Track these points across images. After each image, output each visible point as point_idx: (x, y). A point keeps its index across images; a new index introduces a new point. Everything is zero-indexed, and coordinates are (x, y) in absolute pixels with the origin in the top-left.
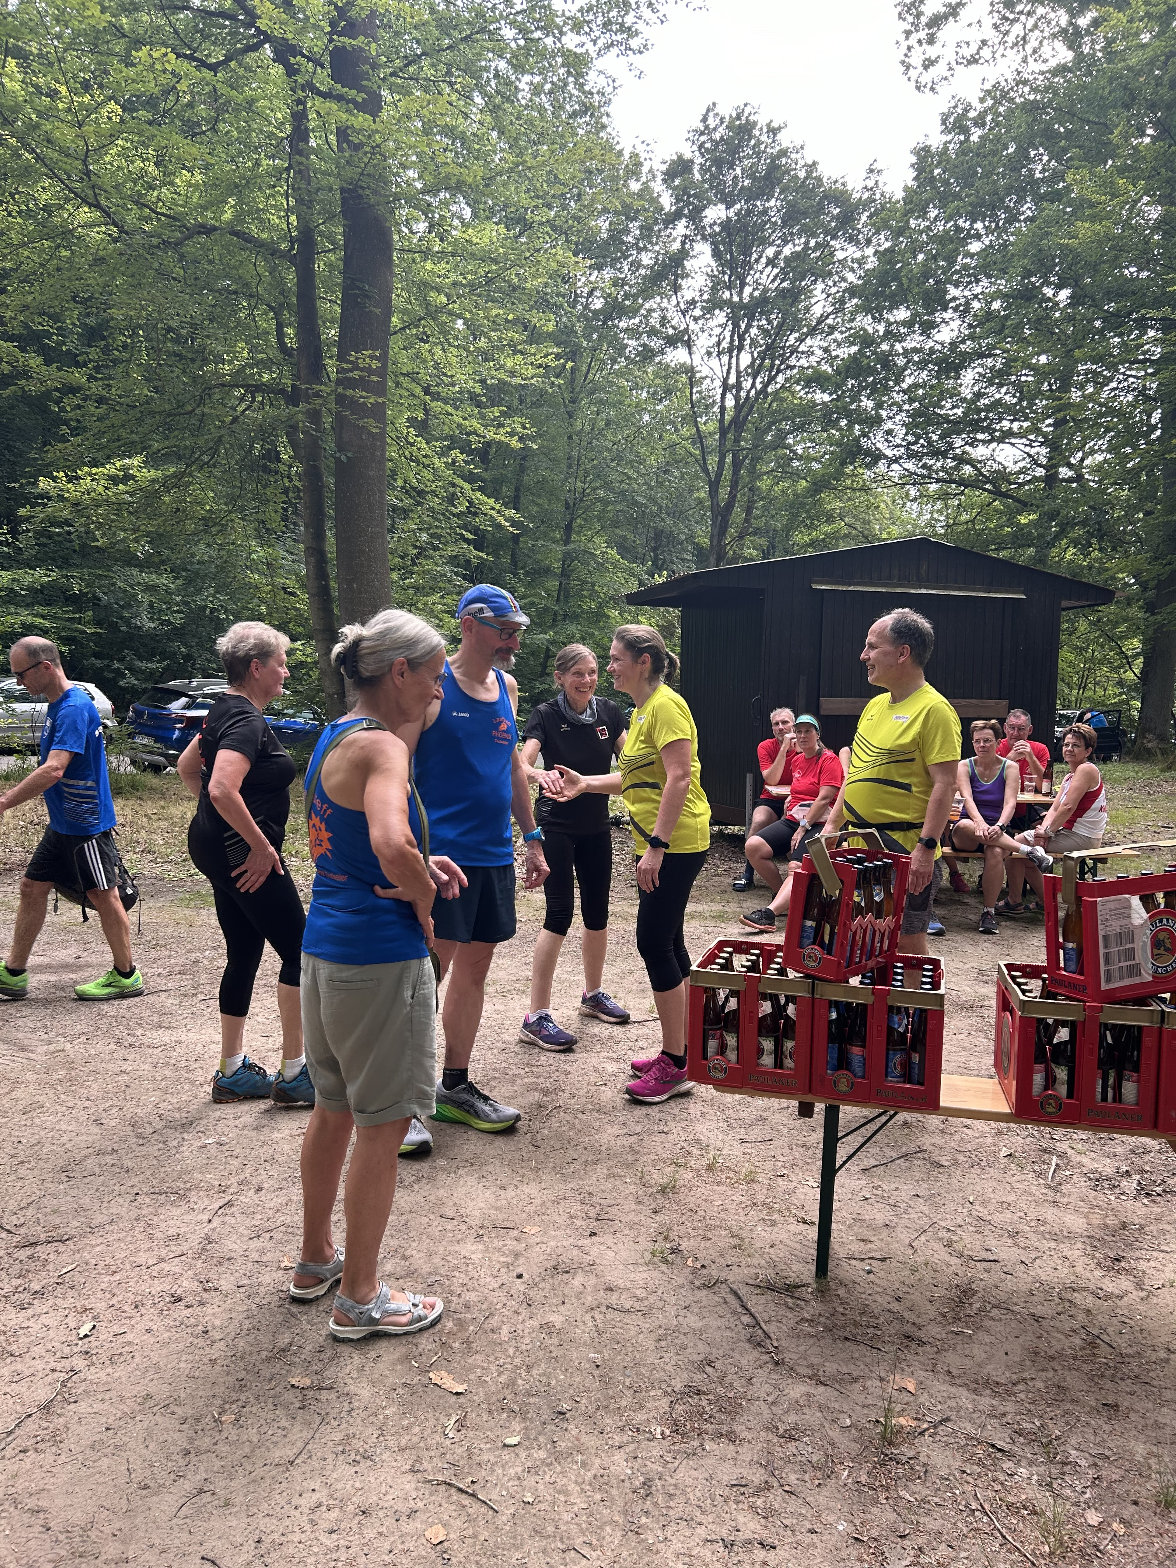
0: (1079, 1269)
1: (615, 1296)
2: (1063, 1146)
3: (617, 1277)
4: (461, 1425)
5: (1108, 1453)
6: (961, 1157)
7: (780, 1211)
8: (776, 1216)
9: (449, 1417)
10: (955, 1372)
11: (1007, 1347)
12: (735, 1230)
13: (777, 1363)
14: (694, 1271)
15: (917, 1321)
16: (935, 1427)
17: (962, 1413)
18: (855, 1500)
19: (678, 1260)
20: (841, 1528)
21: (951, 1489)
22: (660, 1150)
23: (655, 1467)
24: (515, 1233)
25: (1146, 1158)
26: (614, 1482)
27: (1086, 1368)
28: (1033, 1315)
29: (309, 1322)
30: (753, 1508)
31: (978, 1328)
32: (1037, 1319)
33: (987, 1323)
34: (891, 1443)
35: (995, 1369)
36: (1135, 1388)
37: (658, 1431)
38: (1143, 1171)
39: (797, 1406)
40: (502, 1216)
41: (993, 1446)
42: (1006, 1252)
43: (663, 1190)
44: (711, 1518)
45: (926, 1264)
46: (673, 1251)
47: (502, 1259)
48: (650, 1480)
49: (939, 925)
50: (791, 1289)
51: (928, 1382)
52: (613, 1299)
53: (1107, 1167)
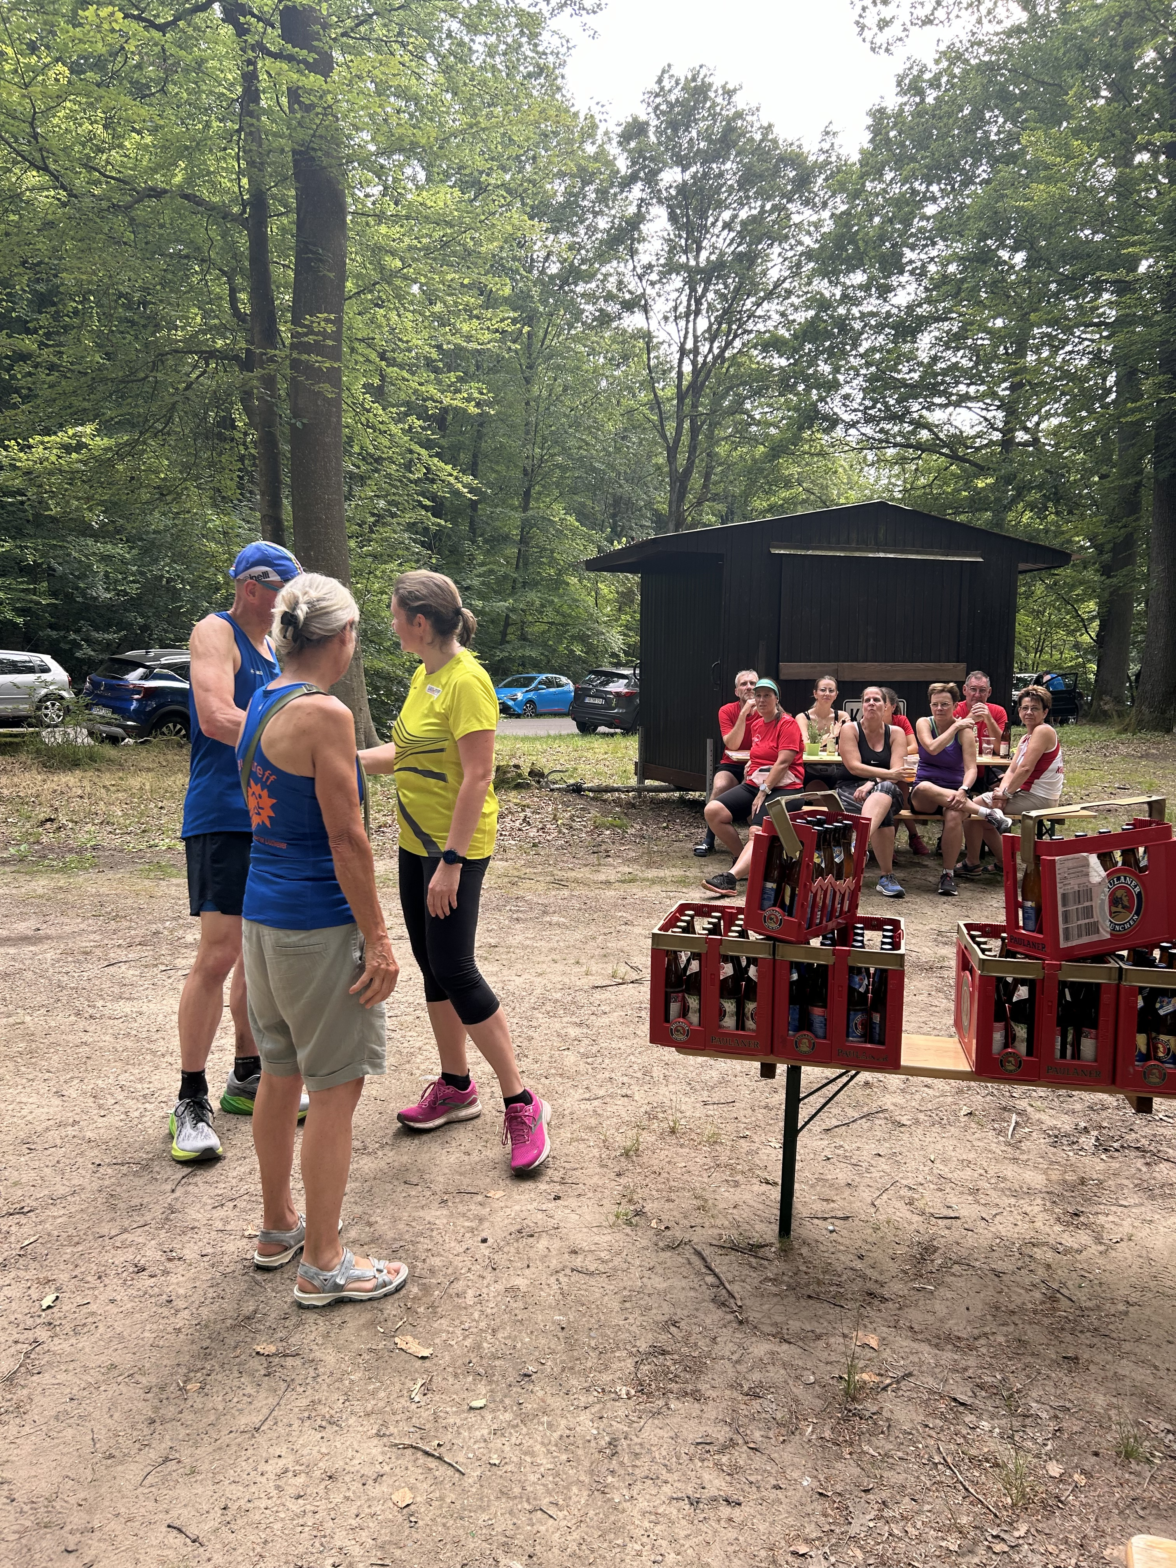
0: (1039, 1224)
1: (580, 1258)
2: (1023, 1104)
3: (582, 1240)
4: (427, 1389)
5: (1068, 1405)
6: (921, 1116)
7: (743, 1173)
8: (739, 1177)
9: (414, 1380)
10: (917, 1328)
11: (968, 1302)
12: (699, 1192)
13: (741, 1322)
14: (658, 1232)
15: (880, 1278)
16: (898, 1382)
17: (924, 1368)
18: (820, 1455)
19: (642, 1222)
20: (805, 1483)
21: (914, 1443)
22: (623, 1114)
23: (620, 1426)
24: (480, 1198)
25: (1104, 1114)
26: (580, 1442)
27: (1046, 1321)
28: (993, 1270)
29: (273, 1290)
30: (718, 1465)
31: (939, 1284)
32: (998, 1274)
33: (949, 1279)
34: (854, 1399)
35: (957, 1324)
36: (1095, 1340)
37: (624, 1392)
38: (1101, 1127)
39: (761, 1364)
40: (466, 1181)
41: (955, 1400)
42: (967, 1210)
43: (626, 1154)
44: (676, 1476)
45: (888, 1222)
46: (637, 1214)
47: (467, 1224)
48: (615, 1440)
49: (899, 888)
50: (754, 1249)
51: (891, 1338)
52: (578, 1261)
53: (1066, 1123)
